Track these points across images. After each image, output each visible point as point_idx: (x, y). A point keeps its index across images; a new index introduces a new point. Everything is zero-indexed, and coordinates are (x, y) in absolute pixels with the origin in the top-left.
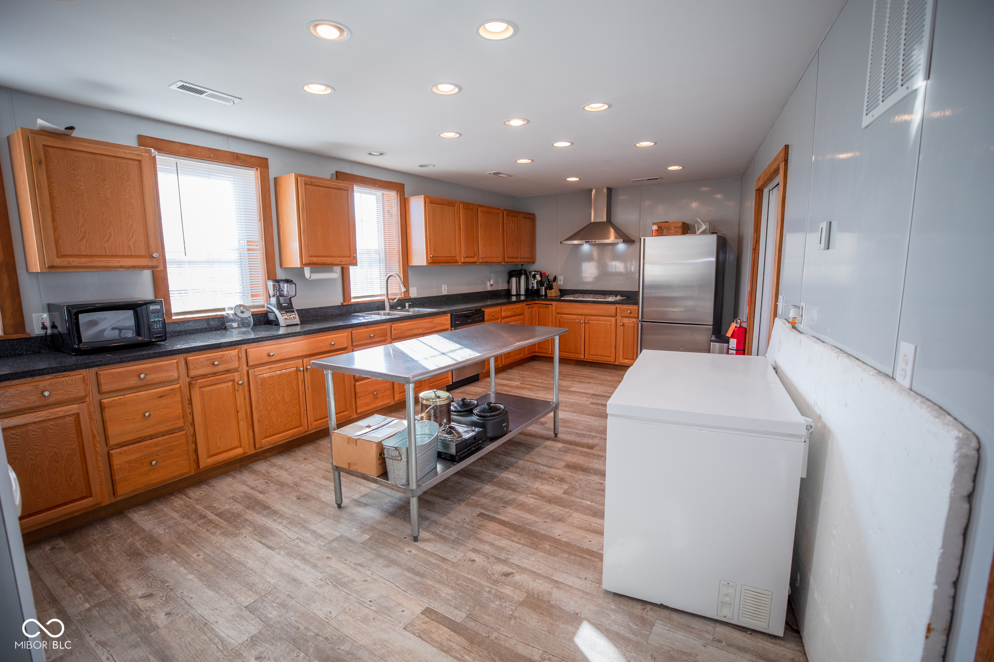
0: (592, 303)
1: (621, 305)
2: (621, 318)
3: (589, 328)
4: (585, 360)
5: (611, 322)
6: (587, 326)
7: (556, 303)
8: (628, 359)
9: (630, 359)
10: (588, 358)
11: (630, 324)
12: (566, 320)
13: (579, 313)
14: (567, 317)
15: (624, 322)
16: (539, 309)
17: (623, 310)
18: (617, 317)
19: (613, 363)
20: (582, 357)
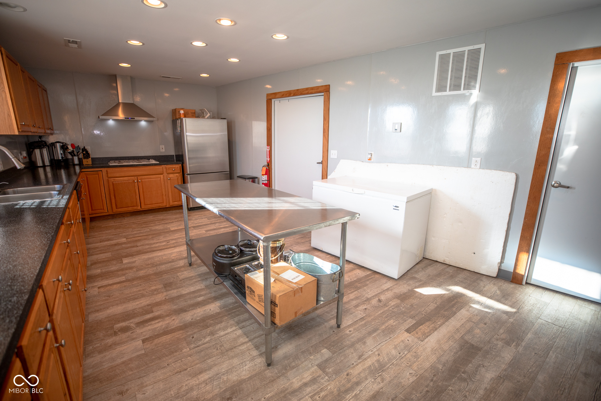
0: (142, 166)
1: (165, 166)
2: (167, 174)
3: (142, 186)
4: (141, 210)
5: (160, 179)
6: (140, 184)
7: (106, 169)
8: (176, 201)
9: (177, 201)
10: (144, 207)
11: (175, 178)
12: (120, 182)
13: (132, 175)
14: (121, 179)
15: (170, 177)
16: (87, 176)
17: (169, 169)
18: (164, 174)
19: (165, 207)
20: (139, 208)
